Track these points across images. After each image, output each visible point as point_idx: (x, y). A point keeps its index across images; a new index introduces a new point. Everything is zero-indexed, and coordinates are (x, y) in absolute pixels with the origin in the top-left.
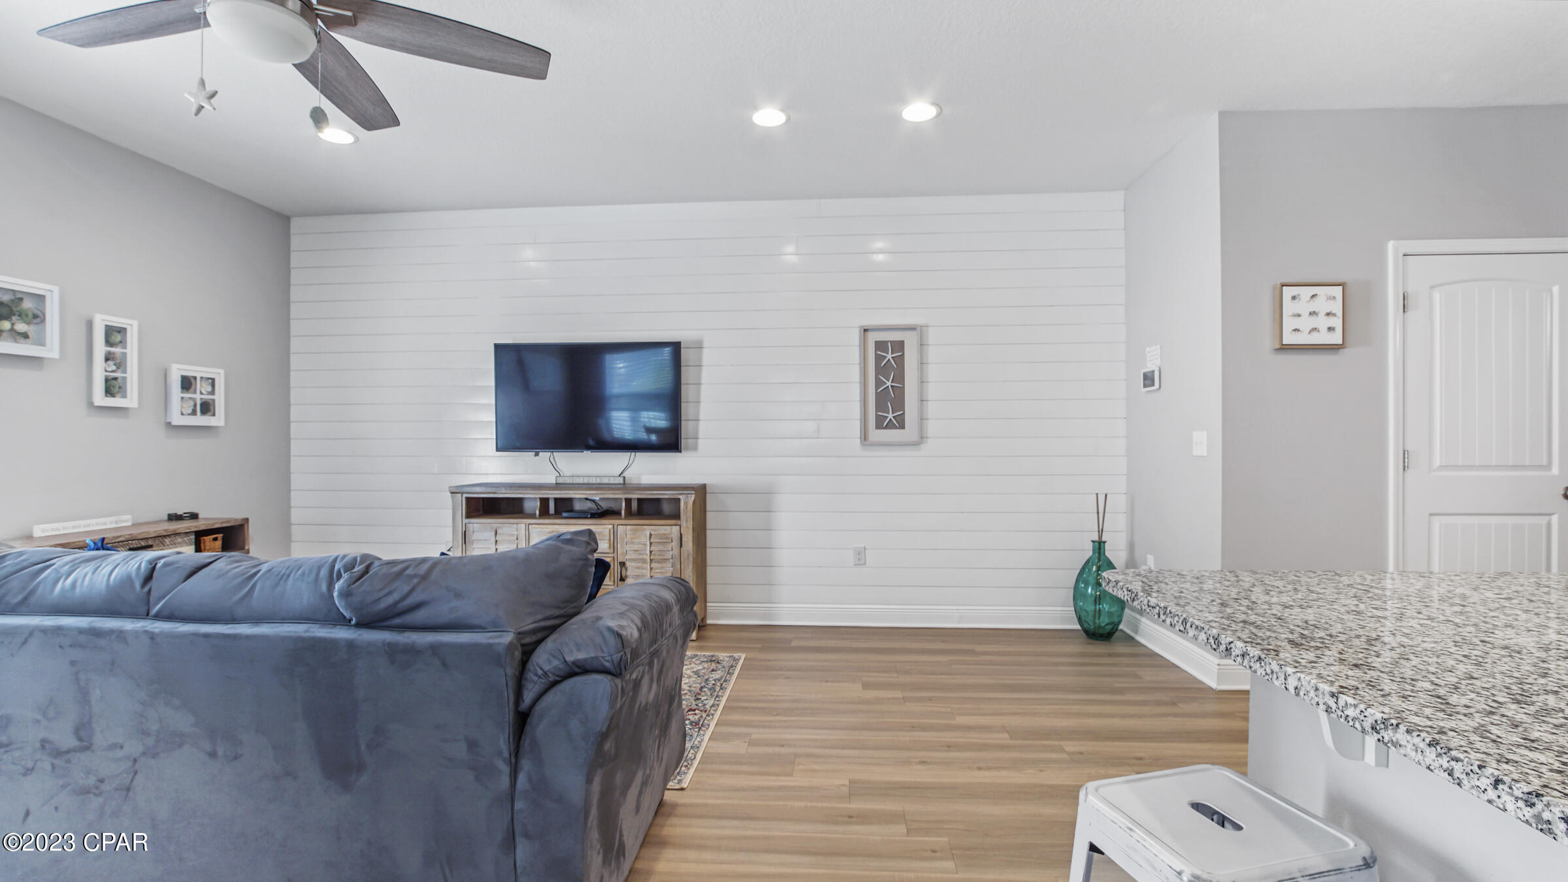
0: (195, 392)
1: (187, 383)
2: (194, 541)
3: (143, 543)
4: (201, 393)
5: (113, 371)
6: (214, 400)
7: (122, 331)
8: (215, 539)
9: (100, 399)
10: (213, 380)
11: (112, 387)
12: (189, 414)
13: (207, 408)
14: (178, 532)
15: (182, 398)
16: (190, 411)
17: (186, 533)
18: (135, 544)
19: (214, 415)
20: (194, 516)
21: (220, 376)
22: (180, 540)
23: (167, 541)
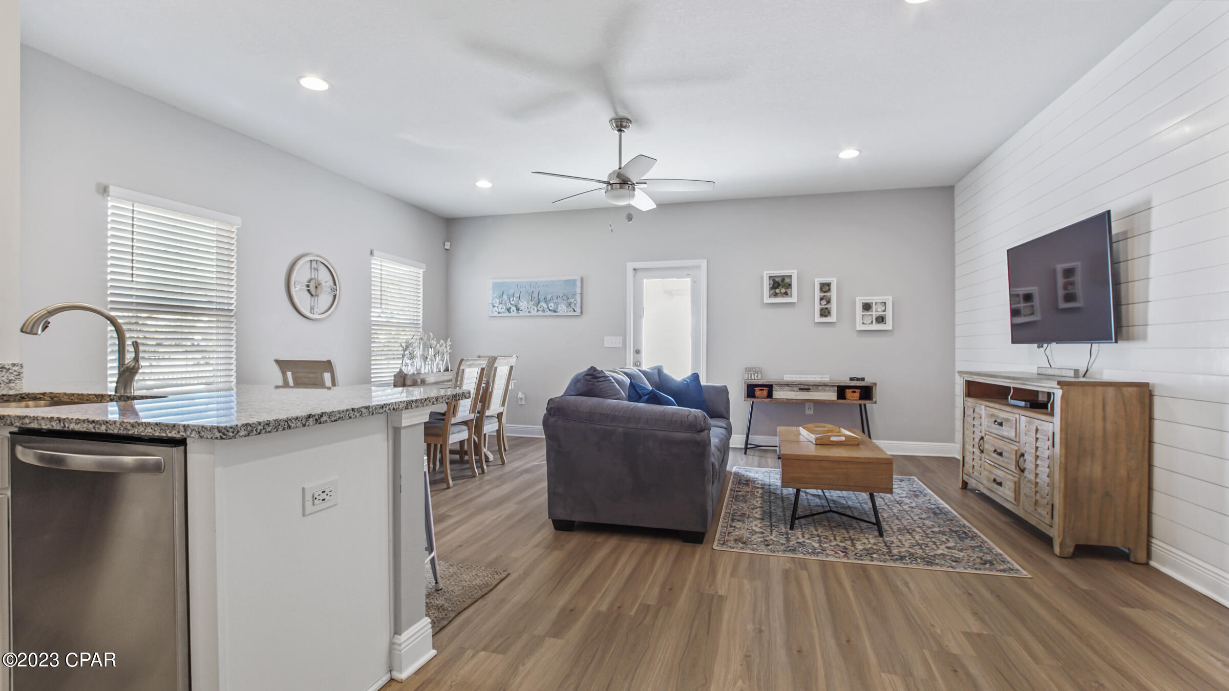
0: (872, 312)
1: (867, 307)
2: (836, 390)
3: (806, 387)
4: (876, 312)
5: (825, 305)
6: (885, 315)
7: (829, 285)
8: (854, 392)
9: (818, 319)
10: (885, 303)
11: (825, 313)
12: (869, 324)
13: (881, 319)
14: (826, 384)
15: (863, 315)
16: (870, 322)
17: (832, 386)
18: (802, 387)
19: (885, 323)
20: (863, 379)
21: (889, 301)
22: (828, 389)
23: (820, 388)
